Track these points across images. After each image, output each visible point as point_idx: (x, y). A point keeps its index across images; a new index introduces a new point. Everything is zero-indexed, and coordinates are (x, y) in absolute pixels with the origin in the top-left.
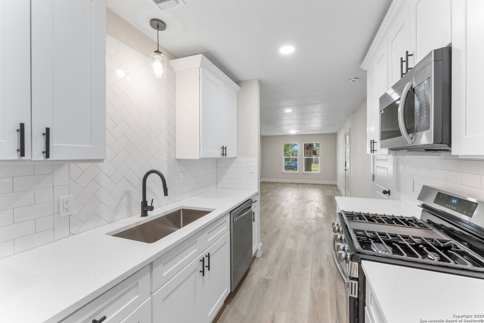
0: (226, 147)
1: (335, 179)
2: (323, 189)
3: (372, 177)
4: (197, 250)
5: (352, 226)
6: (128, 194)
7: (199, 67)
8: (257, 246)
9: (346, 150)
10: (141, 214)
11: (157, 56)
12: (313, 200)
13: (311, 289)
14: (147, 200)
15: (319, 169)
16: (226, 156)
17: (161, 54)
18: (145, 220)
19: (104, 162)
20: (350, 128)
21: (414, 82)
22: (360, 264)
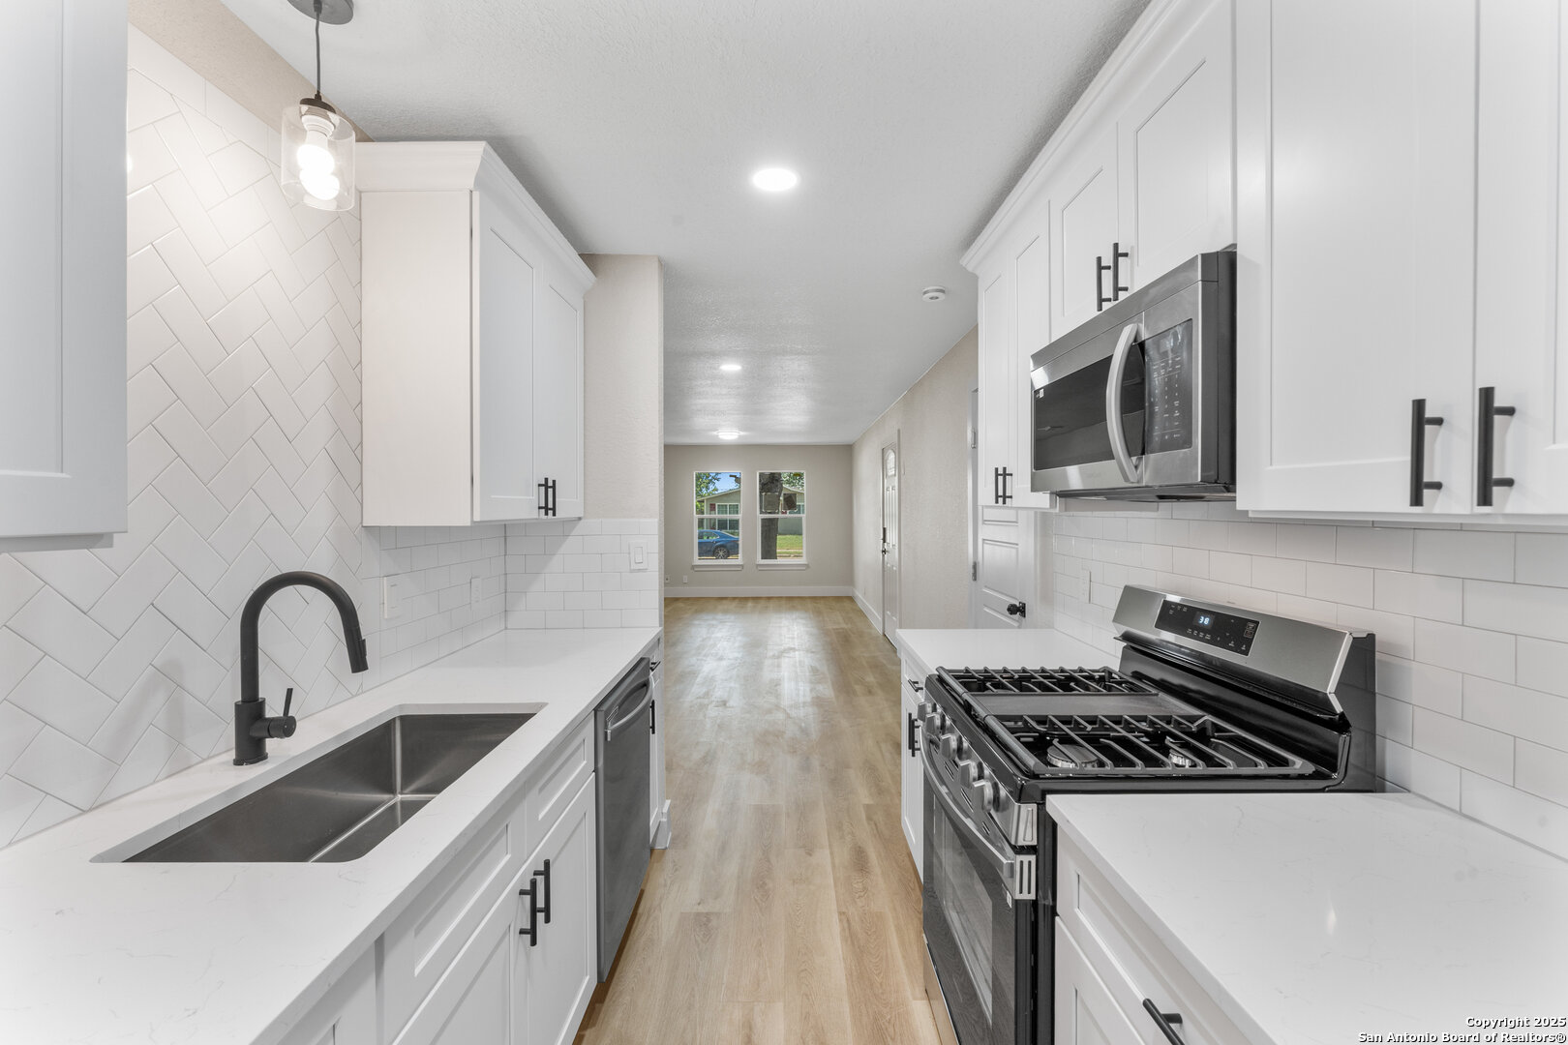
0: (554, 482)
1: (849, 578)
2: (818, 613)
3: (972, 571)
4: (509, 856)
5: (986, 707)
6: (169, 676)
7: (472, 187)
8: (659, 810)
9: (887, 493)
10: (237, 755)
11: (311, 120)
12: (797, 647)
13: (841, 913)
14: (261, 695)
15: (804, 551)
16: (554, 515)
17: (330, 114)
18: (255, 777)
19: (111, 546)
20: (899, 431)
21: (1142, 326)
22: (1042, 805)
